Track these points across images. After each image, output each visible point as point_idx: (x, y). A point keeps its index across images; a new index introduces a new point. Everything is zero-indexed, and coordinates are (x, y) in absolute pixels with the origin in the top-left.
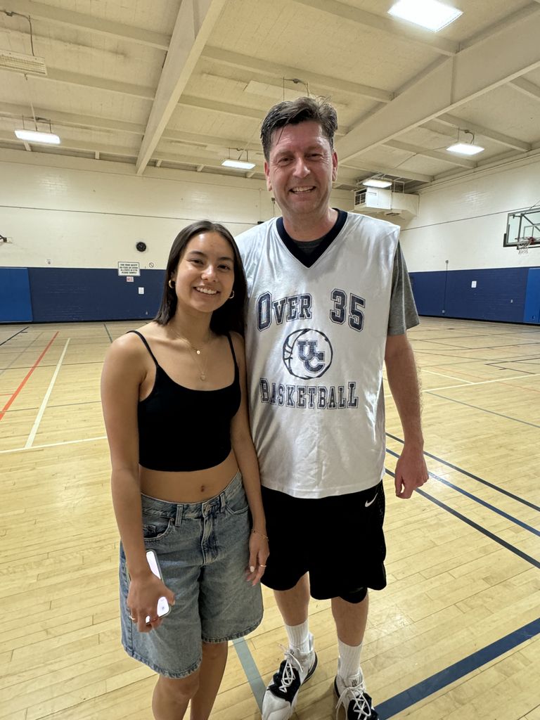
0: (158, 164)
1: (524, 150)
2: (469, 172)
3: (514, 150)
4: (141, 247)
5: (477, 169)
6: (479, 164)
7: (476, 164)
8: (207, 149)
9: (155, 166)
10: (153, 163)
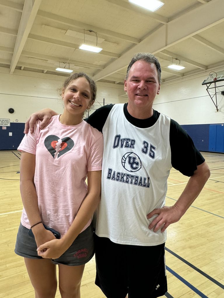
0: (22, 68)
1: (204, 69)
2: (180, 78)
3: (200, 68)
4: (11, 111)
5: (183, 77)
6: (185, 74)
7: (183, 74)
8: (48, 62)
9: (21, 69)
10: (19, 68)
